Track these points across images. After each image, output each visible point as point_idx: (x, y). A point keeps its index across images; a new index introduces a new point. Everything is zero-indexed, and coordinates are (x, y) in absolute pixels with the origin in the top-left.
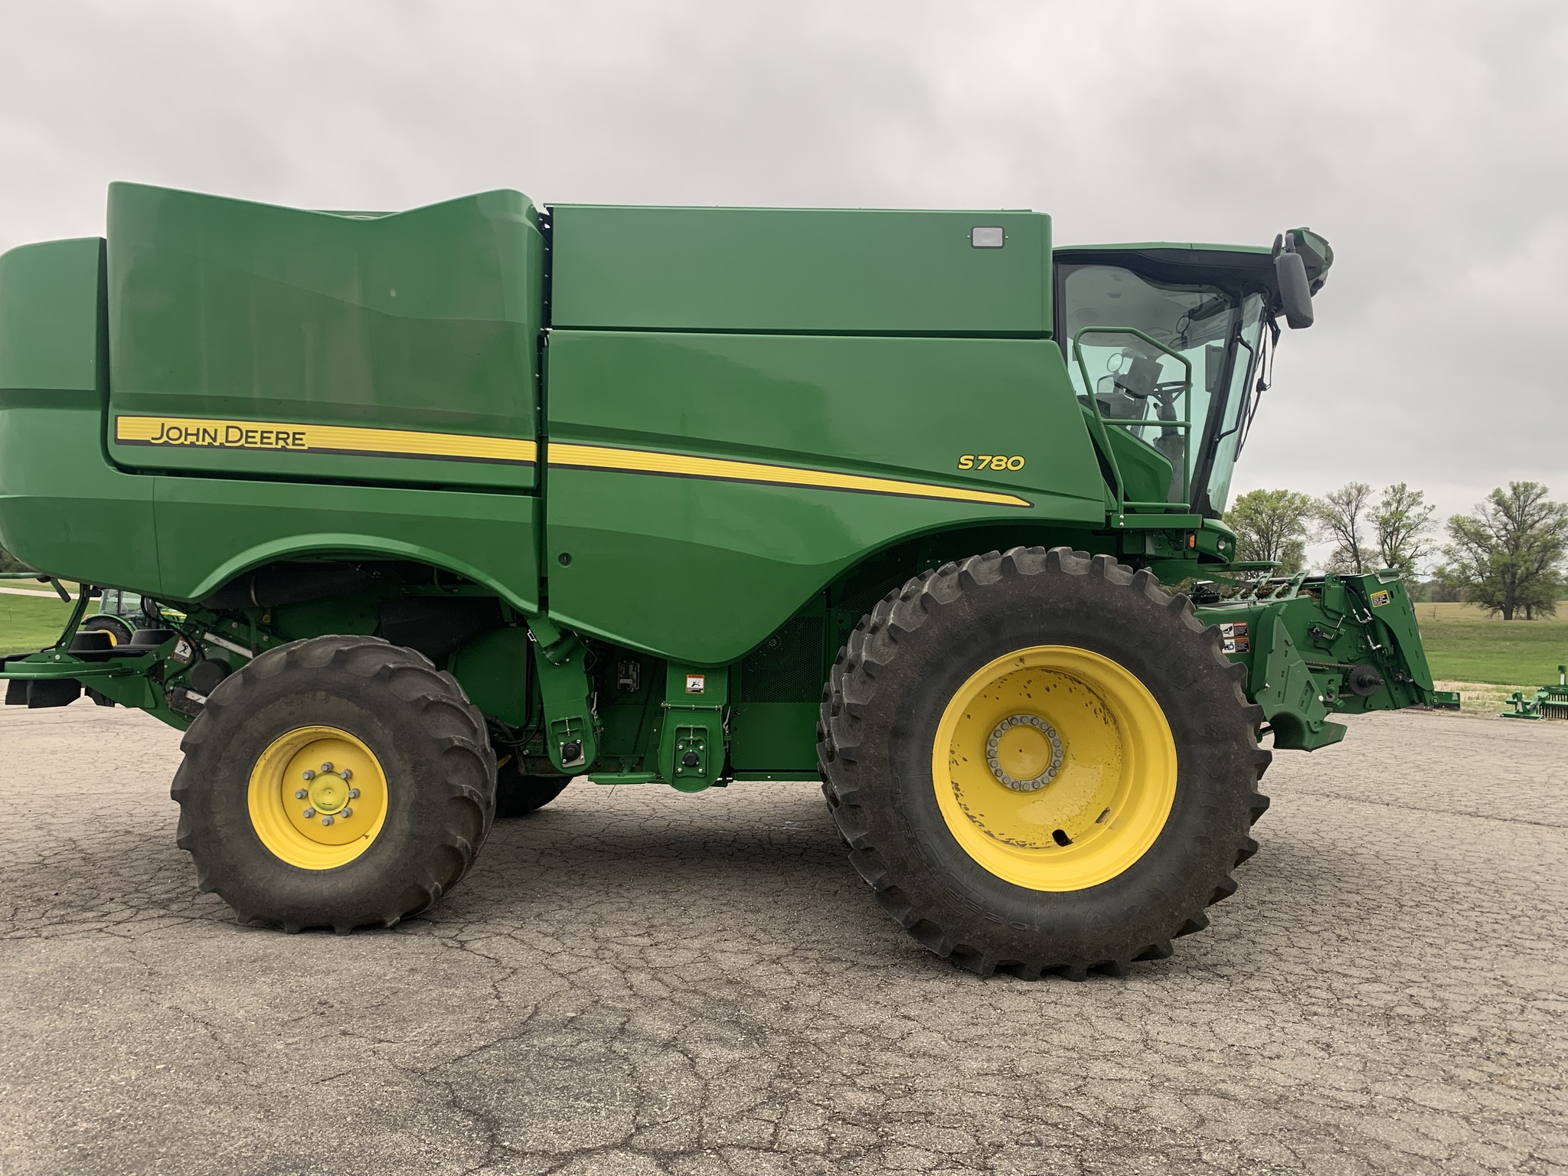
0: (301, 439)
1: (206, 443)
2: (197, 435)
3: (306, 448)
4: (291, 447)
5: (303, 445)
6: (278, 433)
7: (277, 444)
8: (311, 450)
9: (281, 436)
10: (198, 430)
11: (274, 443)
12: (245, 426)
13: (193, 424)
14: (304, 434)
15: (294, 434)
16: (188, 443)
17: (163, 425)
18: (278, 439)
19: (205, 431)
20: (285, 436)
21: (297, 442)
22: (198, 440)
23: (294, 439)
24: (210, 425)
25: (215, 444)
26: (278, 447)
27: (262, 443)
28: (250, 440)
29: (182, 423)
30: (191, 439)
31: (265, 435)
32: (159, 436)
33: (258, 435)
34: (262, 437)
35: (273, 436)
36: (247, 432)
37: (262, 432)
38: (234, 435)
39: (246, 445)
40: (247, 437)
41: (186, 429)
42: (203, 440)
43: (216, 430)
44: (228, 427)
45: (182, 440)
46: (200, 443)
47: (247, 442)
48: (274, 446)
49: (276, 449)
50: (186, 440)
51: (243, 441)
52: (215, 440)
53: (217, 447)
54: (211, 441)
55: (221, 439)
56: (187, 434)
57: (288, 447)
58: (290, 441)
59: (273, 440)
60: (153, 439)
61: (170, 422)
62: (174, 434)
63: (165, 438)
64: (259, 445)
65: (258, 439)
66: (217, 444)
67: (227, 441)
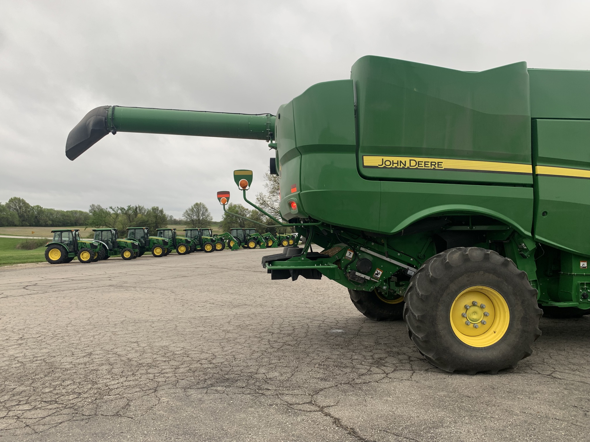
0: (441, 165)
1: (401, 167)
2: (398, 163)
3: (443, 168)
4: (437, 168)
5: (442, 167)
6: (431, 162)
7: (431, 167)
8: (445, 169)
9: (433, 164)
10: (398, 161)
11: (430, 167)
12: (418, 159)
13: (395, 159)
14: (442, 163)
15: (438, 163)
16: (394, 167)
17: (383, 159)
18: (431, 165)
19: (401, 162)
20: (434, 164)
21: (439, 166)
22: (398, 166)
23: (438, 165)
24: (403, 159)
25: (405, 167)
26: (431, 168)
27: (425, 166)
28: (420, 165)
29: (391, 159)
30: (395, 165)
31: (426, 163)
32: (381, 164)
33: (423, 163)
34: (425, 164)
35: (430, 164)
36: (419, 162)
37: (425, 162)
38: (413, 163)
39: (419, 168)
40: (419, 164)
41: (393, 161)
42: (400, 166)
43: (405, 161)
44: (410, 160)
45: (391, 165)
46: (399, 167)
47: (419, 166)
48: (430, 168)
49: (431, 169)
50: (393, 166)
51: (417, 166)
52: (405, 165)
53: (406, 168)
54: (404, 166)
55: (408, 165)
56: (393, 163)
57: (436, 168)
58: (436, 165)
59: (429, 165)
60: (379, 165)
61: (386, 158)
62: (388, 163)
63: (384, 165)
64: (424, 168)
65: (423, 165)
66: (406, 167)
67: (410, 166)
